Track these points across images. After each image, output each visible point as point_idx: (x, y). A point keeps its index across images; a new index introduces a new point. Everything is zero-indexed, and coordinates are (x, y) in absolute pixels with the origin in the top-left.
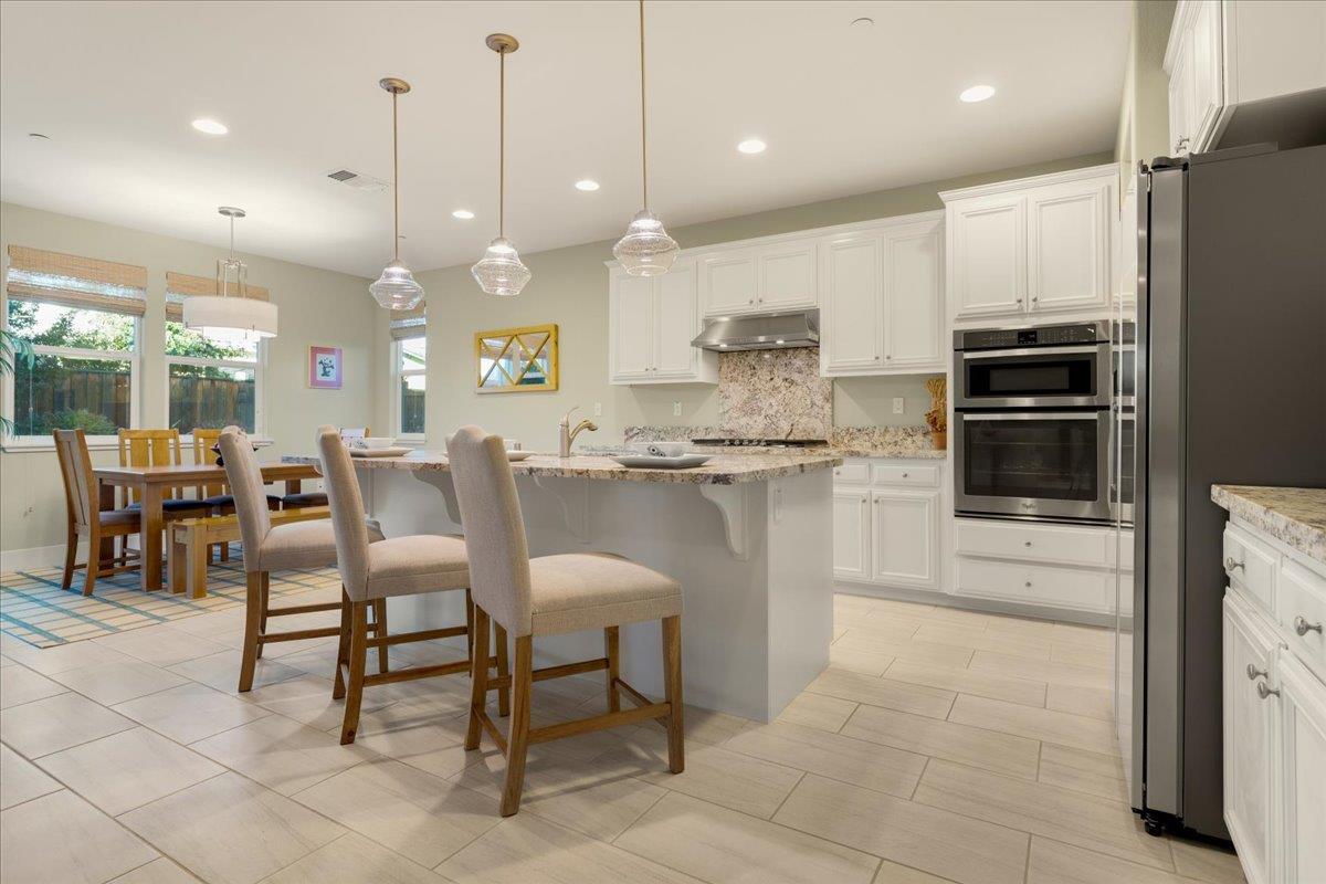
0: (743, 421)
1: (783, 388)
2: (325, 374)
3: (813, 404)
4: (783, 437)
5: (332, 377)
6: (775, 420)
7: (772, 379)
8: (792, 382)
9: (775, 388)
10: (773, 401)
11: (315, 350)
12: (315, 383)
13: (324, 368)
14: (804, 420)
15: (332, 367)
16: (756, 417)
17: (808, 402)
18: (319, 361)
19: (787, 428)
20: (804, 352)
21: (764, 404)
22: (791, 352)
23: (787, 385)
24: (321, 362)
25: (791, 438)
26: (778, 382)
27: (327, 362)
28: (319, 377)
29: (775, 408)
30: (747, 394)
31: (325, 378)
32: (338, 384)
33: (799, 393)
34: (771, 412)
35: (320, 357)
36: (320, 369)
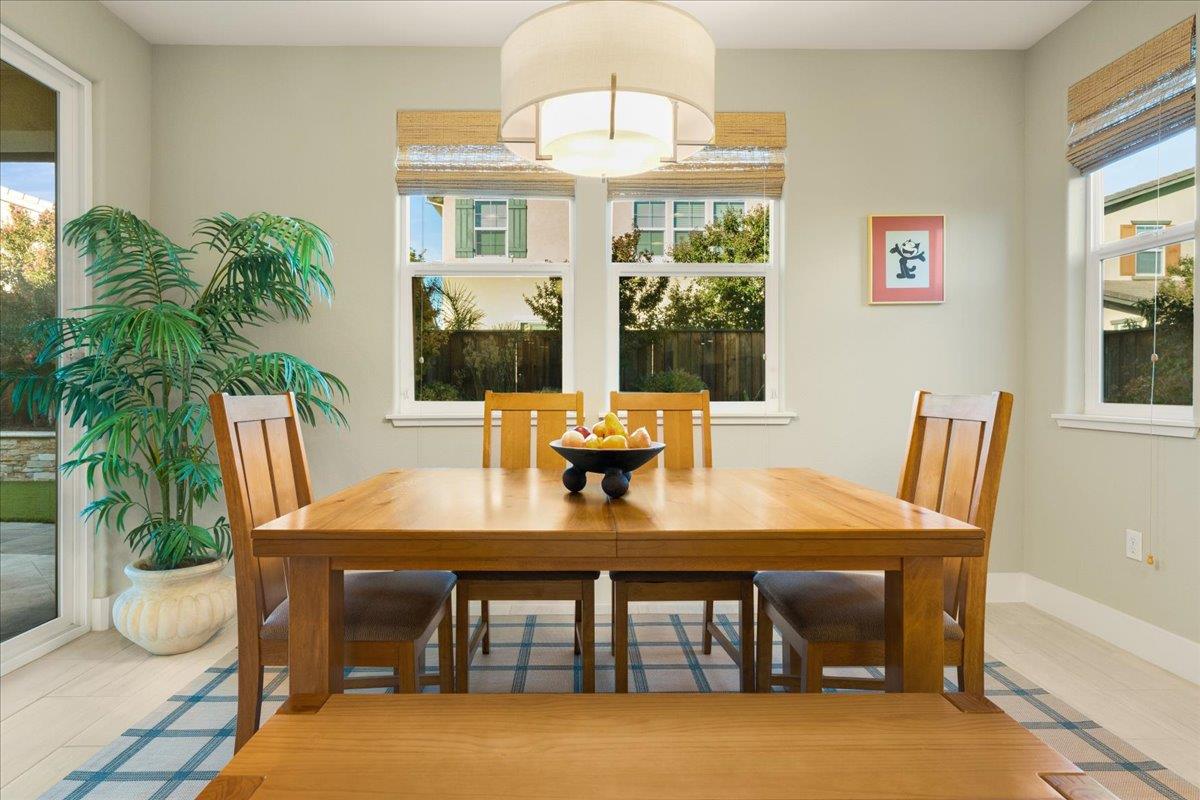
2: (906, 273)
5: (921, 280)
11: (882, 225)
12: (882, 295)
13: (903, 262)
15: (921, 257)
18: (890, 245)
24: (896, 250)
27: (908, 247)
28: (893, 282)
31: (906, 283)
32: (932, 295)
35: (893, 238)
36: (893, 263)
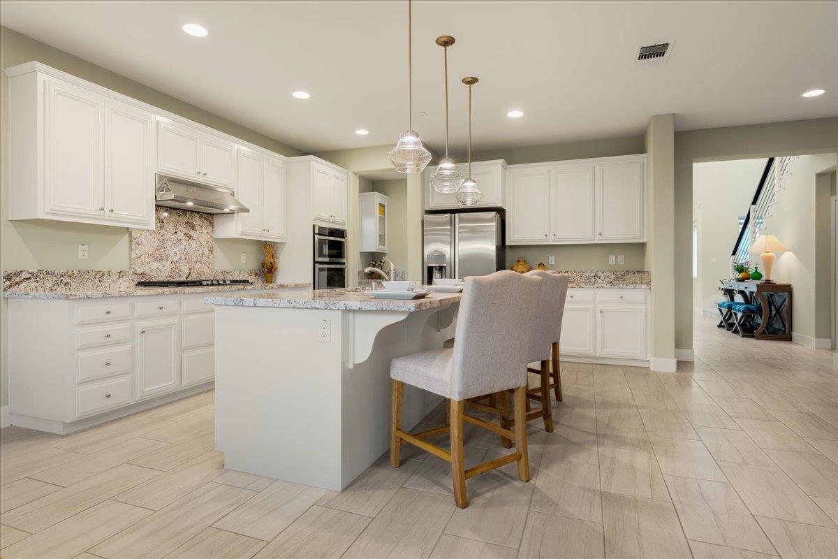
0: (154, 265)
1: (183, 241)
3: (203, 254)
4: (183, 279)
6: (178, 265)
7: (176, 233)
8: (190, 237)
9: (178, 240)
10: (177, 250)
14: (198, 266)
16: (164, 262)
17: (200, 253)
19: (187, 272)
20: (197, 215)
21: (170, 252)
22: (189, 213)
23: (187, 238)
25: (189, 279)
26: (180, 235)
29: (179, 256)
30: (157, 243)
33: (194, 246)
34: (175, 259)
